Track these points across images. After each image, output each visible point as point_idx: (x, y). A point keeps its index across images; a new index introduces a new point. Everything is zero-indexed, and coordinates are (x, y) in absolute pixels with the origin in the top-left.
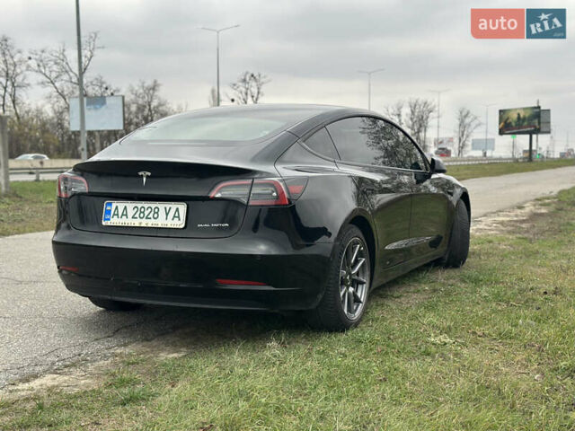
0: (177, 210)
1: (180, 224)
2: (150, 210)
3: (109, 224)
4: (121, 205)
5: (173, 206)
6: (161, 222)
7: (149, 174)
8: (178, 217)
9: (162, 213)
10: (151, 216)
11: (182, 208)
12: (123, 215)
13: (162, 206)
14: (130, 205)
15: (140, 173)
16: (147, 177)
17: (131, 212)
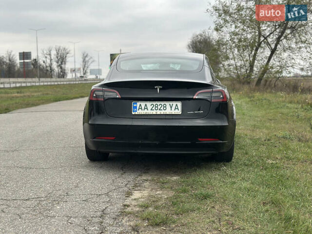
0: (177, 105)
1: (179, 112)
2: (161, 106)
3: (137, 113)
4: (143, 104)
5: (174, 103)
6: (168, 111)
7: (161, 87)
8: (178, 109)
9: (168, 107)
10: (162, 108)
11: (179, 104)
12: (145, 108)
13: (168, 104)
14: (149, 104)
15: (156, 87)
16: (160, 89)
17: (149, 107)
